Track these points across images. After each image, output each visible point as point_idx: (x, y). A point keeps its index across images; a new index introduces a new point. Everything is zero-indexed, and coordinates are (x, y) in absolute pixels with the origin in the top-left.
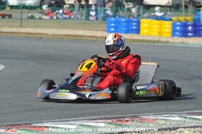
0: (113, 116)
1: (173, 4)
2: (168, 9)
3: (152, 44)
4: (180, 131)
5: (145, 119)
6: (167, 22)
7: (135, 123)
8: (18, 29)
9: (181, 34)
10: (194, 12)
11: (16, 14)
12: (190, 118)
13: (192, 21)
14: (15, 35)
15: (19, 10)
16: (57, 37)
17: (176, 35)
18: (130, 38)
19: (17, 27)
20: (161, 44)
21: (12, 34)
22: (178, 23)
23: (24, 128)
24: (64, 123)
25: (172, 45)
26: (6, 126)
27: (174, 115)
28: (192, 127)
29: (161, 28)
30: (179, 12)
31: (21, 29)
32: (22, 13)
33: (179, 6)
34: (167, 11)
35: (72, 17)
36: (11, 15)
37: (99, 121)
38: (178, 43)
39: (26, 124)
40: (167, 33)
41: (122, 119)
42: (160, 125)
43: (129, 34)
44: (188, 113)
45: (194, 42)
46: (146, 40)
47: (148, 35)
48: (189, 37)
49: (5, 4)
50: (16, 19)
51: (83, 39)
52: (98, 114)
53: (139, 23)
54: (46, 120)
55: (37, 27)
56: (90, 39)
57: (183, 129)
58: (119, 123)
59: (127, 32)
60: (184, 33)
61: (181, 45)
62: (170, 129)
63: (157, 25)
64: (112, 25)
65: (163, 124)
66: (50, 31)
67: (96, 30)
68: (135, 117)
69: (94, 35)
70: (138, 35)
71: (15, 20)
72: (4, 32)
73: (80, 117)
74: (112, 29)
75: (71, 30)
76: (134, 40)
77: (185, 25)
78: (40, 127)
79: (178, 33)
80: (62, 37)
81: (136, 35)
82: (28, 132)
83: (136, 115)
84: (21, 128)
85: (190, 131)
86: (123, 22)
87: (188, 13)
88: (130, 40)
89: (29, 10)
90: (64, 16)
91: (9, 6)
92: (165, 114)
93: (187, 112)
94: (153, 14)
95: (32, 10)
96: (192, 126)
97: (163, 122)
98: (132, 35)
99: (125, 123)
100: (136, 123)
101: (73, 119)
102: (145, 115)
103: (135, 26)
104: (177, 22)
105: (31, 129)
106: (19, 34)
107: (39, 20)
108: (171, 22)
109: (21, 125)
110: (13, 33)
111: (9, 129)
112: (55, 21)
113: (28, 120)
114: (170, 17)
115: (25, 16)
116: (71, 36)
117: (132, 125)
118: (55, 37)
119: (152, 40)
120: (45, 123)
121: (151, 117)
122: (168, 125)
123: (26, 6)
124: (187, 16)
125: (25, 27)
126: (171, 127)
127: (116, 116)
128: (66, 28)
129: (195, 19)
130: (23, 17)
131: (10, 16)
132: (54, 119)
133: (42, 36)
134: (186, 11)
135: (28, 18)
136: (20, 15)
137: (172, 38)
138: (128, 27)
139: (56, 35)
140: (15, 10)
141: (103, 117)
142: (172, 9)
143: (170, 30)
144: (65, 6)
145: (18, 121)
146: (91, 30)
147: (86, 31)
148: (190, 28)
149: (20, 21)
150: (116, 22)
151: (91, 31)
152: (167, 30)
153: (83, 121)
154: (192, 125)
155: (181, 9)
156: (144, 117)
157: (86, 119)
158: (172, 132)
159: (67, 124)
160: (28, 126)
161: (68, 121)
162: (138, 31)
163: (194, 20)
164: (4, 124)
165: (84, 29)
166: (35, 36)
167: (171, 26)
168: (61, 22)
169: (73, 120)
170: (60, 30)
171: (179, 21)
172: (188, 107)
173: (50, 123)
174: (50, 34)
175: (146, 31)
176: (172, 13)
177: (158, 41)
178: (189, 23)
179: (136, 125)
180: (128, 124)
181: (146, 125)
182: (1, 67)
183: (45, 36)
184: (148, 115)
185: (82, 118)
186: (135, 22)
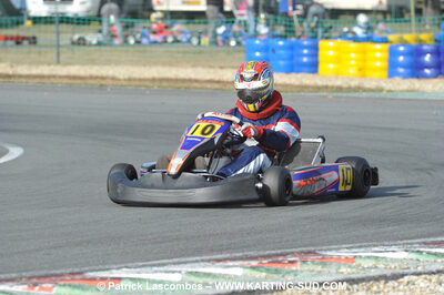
0: (262, 253)
1: (389, 6)
2: (380, 17)
3: (345, 95)
4: (408, 283)
5: (331, 257)
6: (378, 46)
7: (309, 266)
8: (52, 67)
9: (409, 71)
10: (437, 22)
11: (45, 34)
12: (429, 253)
13: (432, 43)
14: (46, 80)
15: (53, 28)
16: (137, 83)
17: (399, 74)
18: (297, 83)
19: (49, 64)
20: (364, 94)
21: (38, 80)
22: (402, 48)
23: (67, 283)
24: (155, 268)
25: (389, 96)
26: (30, 278)
27: (393, 248)
28: (434, 273)
29: (364, 60)
30: (403, 24)
31: (58, 67)
32: (58, 33)
33: (404, 11)
34: (377, 22)
35: (170, 39)
36: (34, 38)
37: (230, 263)
38: (402, 91)
39: (72, 274)
41: (280, 259)
42: (364, 269)
43: (293, 75)
44: (425, 243)
45: (437, 89)
46: (332, 87)
47: (337, 76)
48: (426, 77)
49: (22, 15)
50: (46, 46)
51: (195, 88)
52: (228, 249)
53: (315, 49)
54: (116, 264)
55: (92, 62)
56: (209, 86)
57: (415, 277)
58: (274, 266)
59: (290, 69)
60: (416, 70)
61: (407, 96)
62: (386, 278)
63: (354, 52)
64: (258, 54)
65: (371, 268)
66: (121, 72)
67: (222, 68)
68: (309, 252)
69: (217, 79)
70: (315, 75)
71: (43, 49)
72: (20, 76)
73: (189, 256)
75: (167, 68)
76: (303, 88)
77: (417, 52)
78: (103, 279)
79: (401, 70)
80: (147, 83)
81: (311, 76)
82: (77, 292)
83: (312, 249)
84: (62, 283)
85: (430, 281)
87: (424, 25)
88: (297, 86)
89: (75, 26)
90: (152, 37)
91: (29, 18)
92: (375, 246)
93: (423, 240)
94: (346, 29)
95: (82, 27)
96: (434, 270)
97: (371, 263)
98: (300, 75)
99: (287, 267)
100: (311, 267)
101: (176, 260)
102: (330, 250)
103: (305, 55)
104: (398, 46)
105: (82, 283)
106: (53, 80)
107: (97, 48)
108: (386, 46)
109: (62, 275)
110: (41, 76)
111: (35, 285)
112: (131, 49)
113: (76, 265)
114: (384, 35)
115: (65, 39)
116: (168, 80)
117: (302, 272)
118: (133, 83)
119: (345, 86)
120: (114, 271)
121: (344, 253)
122: (381, 269)
123: (68, 18)
124: (421, 32)
125: (66, 64)
126: (388, 273)
127: (268, 252)
128: (156, 64)
129: (437, 38)
130: (61, 43)
131: (33, 41)
132: (133, 262)
133: (103, 82)
134: (420, 21)
135: (73, 43)
136: (54, 37)
137: (388, 80)
138: (291, 58)
139: (135, 80)
140: (43, 27)
141: (241, 254)
142: (388, 18)
143: (385, 64)
144: (154, 16)
145: (55, 268)
146: (211, 67)
147: (200, 69)
148: (427, 58)
149: (55, 50)
150: (265, 49)
151: (212, 70)
152: (378, 64)
153: (196, 264)
154: (434, 268)
155: (407, 17)
156: (329, 253)
157: (203, 261)
158: (391, 283)
159: (161, 271)
160: (77, 277)
161: (164, 265)
162: (313, 67)
163: (436, 41)
164: (24, 274)
165: (194, 66)
166: (90, 82)
167: (386, 55)
168: (145, 51)
169: (174, 264)
171: (404, 43)
172: (424, 229)
173: (125, 270)
174: (121, 77)
175: (331, 66)
176: (389, 27)
177: (358, 89)
178: (425, 48)
179: (313, 271)
180: (294, 268)
181: (333, 270)
182: (15, 152)
183: (110, 82)
184: (337, 249)
185: (194, 259)
186: (306, 47)
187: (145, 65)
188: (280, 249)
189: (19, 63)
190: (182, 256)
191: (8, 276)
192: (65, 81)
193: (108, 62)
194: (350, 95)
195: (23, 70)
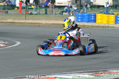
0: (92, 71)
1: (113, 5)
3: (105, 28)
5: (112, 72)
6: (112, 15)
7: (105, 75)
8: (24, 20)
14: (23, 24)
16: (48, 25)
17: (118, 23)
19: (23, 20)
20: (110, 28)
21: (21, 24)
24: (64, 75)
25: (117, 29)
29: (109, 19)
31: (26, 20)
33: (117, 6)
34: (110, 9)
37: (84, 73)
40: (112, 22)
41: (97, 72)
43: (89, 23)
46: (101, 26)
47: (101, 23)
52: (82, 70)
53: (95, 16)
54: (52, 73)
55: (35, 19)
58: (97, 74)
59: (89, 21)
63: (106, 17)
64: (80, 17)
66: (44, 22)
68: (105, 71)
72: (17, 23)
73: (72, 71)
74: (80, 20)
75: (55, 21)
76: (93, 26)
80: (52, 25)
81: (94, 23)
86: (86, 16)
88: (91, 26)
94: (102, 11)
98: (91, 23)
99: (100, 75)
101: (69, 72)
103: (93, 18)
104: (117, 15)
106: (25, 24)
107: (35, 15)
108: (114, 16)
113: (42, 74)
116: (56, 24)
118: (47, 25)
119: (104, 26)
120: (53, 75)
121: (115, 71)
125: (28, 20)
127: (93, 71)
128: (52, 20)
132: (57, 73)
133: (40, 25)
137: (115, 25)
138: (89, 18)
139: (47, 24)
141: (86, 71)
142: (113, 8)
143: (114, 20)
149: (25, 16)
150: (82, 16)
152: (112, 20)
153: (75, 74)
155: (118, 8)
156: (110, 71)
161: (66, 74)
162: (95, 21)
166: (36, 24)
167: (114, 18)
170: (49, 21)
173: (56, 75)
175: (100, 21)
176: (113, 10)
177: (108, 27)
179: (107, 76)
180: (102, 75)
181: (113, 75)
182: (18, 43)
183: (41, 24)
184: (112, 70)
185: (74, 72)
186: (93, 16)
187: (49, 20)
188: (96, 70)
189: (15, 19)
190: (70, 71)
191: (23, 76)
192: (29, 24)
193: (39, 19)
194: (107, 28)
195: (16, 21)
